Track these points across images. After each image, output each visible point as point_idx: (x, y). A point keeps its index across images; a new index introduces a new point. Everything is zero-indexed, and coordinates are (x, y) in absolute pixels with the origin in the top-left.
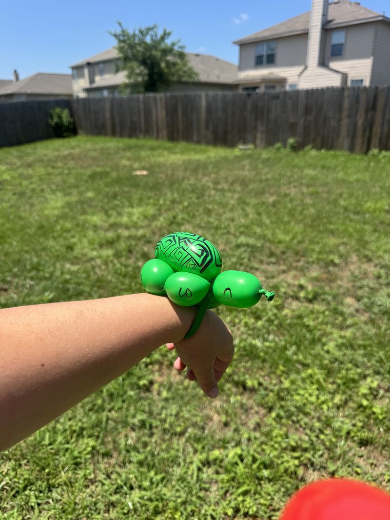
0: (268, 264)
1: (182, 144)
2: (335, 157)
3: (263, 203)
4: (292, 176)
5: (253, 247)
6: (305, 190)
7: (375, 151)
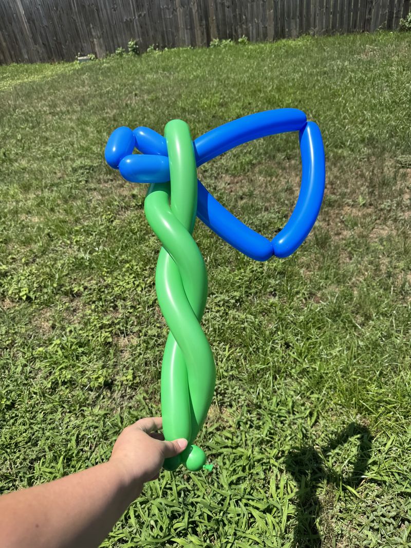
0: (106, 182)
1: (13, 66)
2: (178, 54)
3: (104, 119)
4: (133, 84)
5: (91, 168)
6: (146, 97)
7: (216, 41)
